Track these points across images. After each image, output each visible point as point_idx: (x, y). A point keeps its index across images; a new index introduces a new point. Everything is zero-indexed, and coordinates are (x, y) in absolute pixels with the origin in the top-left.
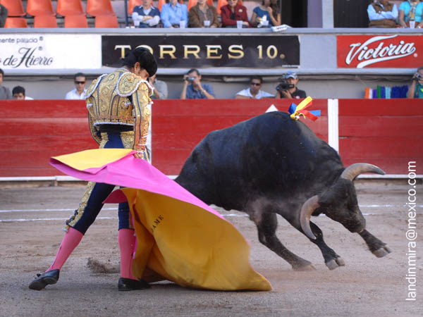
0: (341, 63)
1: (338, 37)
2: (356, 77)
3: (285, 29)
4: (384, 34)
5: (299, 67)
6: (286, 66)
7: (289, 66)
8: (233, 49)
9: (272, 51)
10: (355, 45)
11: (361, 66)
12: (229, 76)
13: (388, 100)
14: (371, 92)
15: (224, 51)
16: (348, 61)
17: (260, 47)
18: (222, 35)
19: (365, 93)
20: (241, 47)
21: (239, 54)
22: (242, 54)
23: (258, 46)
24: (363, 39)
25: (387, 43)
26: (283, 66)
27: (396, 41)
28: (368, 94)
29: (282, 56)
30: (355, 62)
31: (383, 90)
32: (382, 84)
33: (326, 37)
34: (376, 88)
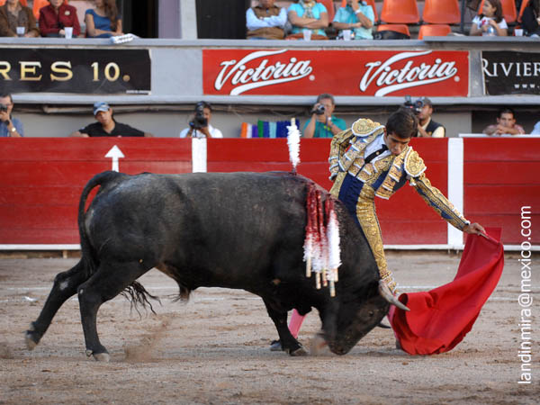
0: (209, 88)
1: (204, 52)
2: (230, 108)
3: (130, 40)
4: (268, 48)
5: (150, 93)
6: (132, 91)
7: (136, 92)
8: (57, 67)
9: (112, 71)
10: (227, 64)
11: (236, 92)
12: (51, 106)
13: (272, 140)
14: (250, 128)
15: (45, 70)
16: (218, 85)
17: (95, 65)
18: (43, 47)
19: (241, 130)
20: (68, 64)
21: (66, 75)
22: (70, 74)
23: (92, 63)
24: (239, 55)
25: (272, 60)
26: (128, 92)
27: (285, 58)
28: (246, 131)
29: (126, 78)
30: (228, 87)
31: (266, 126)
32: (265, 118)
33: (188, 51)
34: (257, 124)
